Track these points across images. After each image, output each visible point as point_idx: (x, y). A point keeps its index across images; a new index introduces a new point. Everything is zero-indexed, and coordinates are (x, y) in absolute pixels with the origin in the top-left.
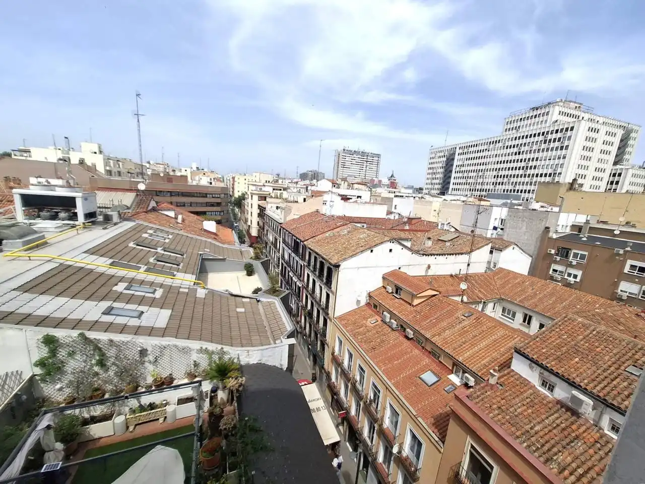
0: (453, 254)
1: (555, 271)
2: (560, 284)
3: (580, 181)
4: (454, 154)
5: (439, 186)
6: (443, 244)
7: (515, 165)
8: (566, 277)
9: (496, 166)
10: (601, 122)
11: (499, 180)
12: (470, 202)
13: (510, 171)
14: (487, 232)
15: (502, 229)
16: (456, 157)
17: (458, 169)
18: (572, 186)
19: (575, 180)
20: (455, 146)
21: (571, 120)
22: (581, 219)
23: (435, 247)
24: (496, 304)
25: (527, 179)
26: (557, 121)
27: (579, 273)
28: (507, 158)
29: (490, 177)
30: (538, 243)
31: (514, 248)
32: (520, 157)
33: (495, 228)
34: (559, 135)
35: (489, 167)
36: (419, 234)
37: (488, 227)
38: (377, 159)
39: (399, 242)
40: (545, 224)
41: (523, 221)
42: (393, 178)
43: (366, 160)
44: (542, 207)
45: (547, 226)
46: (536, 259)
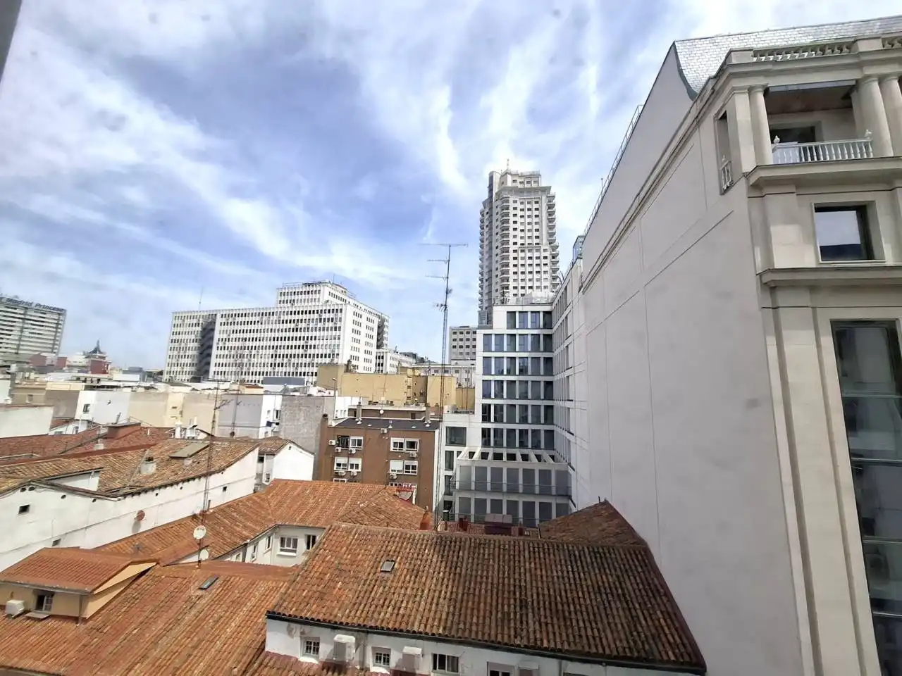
0: (193, 479)
1: (339, 465)
2: (345, 480)
3: (354, 362)
4: (214, 323)
5: (193, 369)
6: (178, 463)
7: (294, 343)
8: (349, 470)
9: (272, 343)
10: (363, 309)
11: (279, 360)
12: (234, 390)
13: (293, 350)
14: (259, 431)
15: (277, 424)
16: (218, 327)
17: (221, 344)
18: (348, 368)
19: (349, 361)
20: (215, 313)
21: (340, 302)
22: (355, 401)
23: (163, 472)
24: (271, 538)
25: (308, 360)
26: (328, 301)
27: (359, 461)
28: (284, 334)
29: (265, 357)
30: (319, 435)
31: (290, 447)
32: (298, 334)
33: (269, 424)
34: (332, 315)
35: (265, 343)
36: (129, 456)
37: (259, 423)
38: (56, 317)
39: (52, 485)
40: (322, 412)
41: (300, 410)
42: (98, 354)
43: (22, 316)
44: (319, 391)
45: (324, 413)
46: (320, 455)
